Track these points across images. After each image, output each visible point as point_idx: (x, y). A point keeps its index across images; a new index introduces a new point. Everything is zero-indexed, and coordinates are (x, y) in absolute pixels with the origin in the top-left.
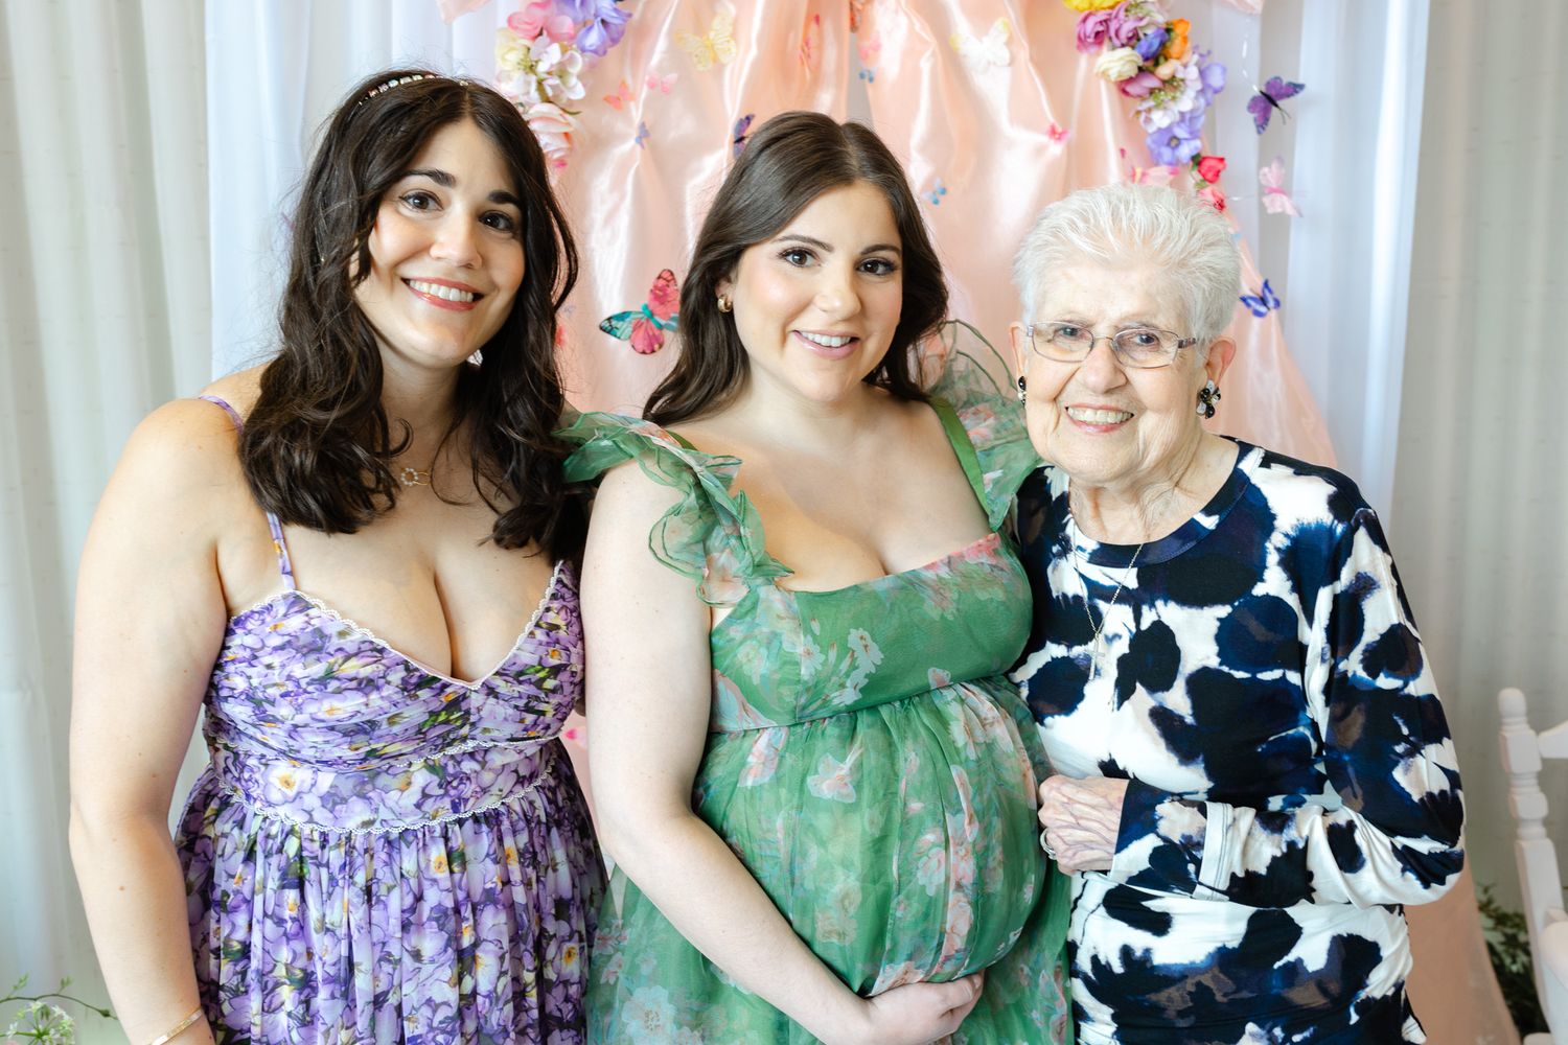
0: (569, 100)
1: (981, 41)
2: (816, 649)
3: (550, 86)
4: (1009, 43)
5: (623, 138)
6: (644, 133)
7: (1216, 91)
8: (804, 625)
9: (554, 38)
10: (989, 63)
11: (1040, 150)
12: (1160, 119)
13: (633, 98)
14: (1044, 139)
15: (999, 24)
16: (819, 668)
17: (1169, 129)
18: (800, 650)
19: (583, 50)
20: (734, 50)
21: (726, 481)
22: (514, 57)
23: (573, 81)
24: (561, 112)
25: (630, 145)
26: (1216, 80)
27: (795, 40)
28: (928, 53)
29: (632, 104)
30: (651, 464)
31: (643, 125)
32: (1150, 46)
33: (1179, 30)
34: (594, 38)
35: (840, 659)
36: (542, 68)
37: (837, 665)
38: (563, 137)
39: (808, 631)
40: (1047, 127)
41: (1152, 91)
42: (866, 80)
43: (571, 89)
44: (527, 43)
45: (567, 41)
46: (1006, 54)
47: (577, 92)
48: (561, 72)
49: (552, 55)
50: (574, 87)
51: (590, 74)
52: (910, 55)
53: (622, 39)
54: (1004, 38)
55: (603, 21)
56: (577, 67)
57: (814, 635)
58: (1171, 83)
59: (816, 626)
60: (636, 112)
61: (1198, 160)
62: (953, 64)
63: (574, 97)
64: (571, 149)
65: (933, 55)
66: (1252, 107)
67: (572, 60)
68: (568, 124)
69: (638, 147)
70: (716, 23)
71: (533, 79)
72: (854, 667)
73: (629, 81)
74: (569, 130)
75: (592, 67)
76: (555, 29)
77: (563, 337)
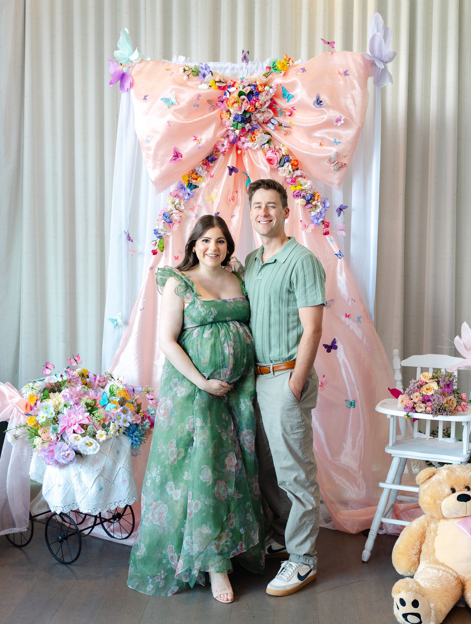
0: (181, 209)
3: (177, 207)
5: (192, 217)
6: (197, 216)
7: (327, 207)
8: (202, 306)
9: (179, 197)
12: (313, 214)
13: (195, 208)
17: (315, 216)
18: (202, 310)
19: (184, 199)
20: (216, 199)
21: (189, 280)
22: (170, 201)
23: (182, 205)
24: (179, 212)
26: (328, 205)
27: (230, 197)
29: (195, 210)
30: (176, 277)
31: (196, 214)
32: (308, 198)
33: (317, 194)
34: (186, 197)
35: (209, 312)
36: (176, 203)
37: (208, 314)
38: (180, 217)
41: (311, 207)
44: (173, 198)
45: (181, 198)
47: (183, 208)
48: (179, 204)
49: (177, 201)
51: (186, 205)
53: (193, 197)
55: (188, 194)
56: (182, 203)
57: (205, 308)
58: (316, 205)
59: (205, 306)
60: (196, 212)
61: (323, 222)
64: (182, 219)
66: (337, 211)
67: (181, 201)
70: (212, 194)
71: (174, 205)
72: (212, 314)
73: (195, 205)
74: (181, 215)
75: (186, 203)
76: (179, 195)
77: (179, 258)
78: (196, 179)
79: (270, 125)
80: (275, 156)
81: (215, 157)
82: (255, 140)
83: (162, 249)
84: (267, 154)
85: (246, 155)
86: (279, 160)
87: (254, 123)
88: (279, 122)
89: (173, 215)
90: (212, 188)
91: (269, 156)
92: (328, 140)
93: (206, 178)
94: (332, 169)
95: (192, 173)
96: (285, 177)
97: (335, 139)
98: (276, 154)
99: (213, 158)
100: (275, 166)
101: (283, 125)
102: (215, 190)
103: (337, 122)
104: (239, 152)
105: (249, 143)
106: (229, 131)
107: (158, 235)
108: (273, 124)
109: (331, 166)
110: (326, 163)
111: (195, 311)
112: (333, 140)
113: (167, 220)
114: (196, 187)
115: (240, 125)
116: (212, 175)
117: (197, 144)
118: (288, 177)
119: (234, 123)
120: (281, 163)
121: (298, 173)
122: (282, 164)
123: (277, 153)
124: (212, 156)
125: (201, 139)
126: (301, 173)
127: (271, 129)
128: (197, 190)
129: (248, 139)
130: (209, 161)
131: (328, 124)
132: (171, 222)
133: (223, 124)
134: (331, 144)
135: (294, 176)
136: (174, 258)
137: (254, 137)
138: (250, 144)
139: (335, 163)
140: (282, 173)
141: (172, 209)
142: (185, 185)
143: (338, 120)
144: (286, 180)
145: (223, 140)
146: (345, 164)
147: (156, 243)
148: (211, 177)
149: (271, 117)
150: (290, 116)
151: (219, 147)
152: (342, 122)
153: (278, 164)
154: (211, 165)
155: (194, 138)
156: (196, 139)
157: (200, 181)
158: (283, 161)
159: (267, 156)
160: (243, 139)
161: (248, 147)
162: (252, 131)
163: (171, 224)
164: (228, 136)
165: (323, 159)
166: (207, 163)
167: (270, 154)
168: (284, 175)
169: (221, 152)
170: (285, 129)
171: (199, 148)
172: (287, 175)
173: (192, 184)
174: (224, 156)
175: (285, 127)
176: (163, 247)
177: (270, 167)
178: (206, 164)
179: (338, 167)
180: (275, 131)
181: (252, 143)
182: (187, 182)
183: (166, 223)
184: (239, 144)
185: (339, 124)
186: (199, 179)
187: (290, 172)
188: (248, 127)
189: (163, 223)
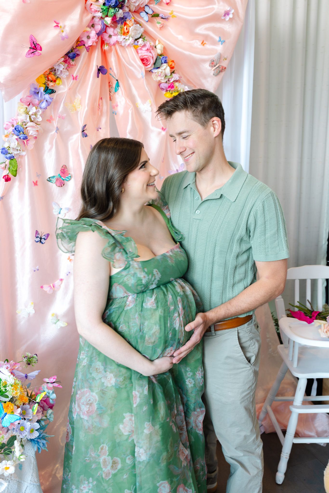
0: (37, 121)
1: (144, 104)
2: (146, 275)
3: (33, 118)
4: (151, 106)
5: (51, 131)
6: (58, 129)
8: (142, 270)
9: (34, 105)
10: (146, 110)
11: (159, 133)
14: (161, 130)
15: (148, 101)
16: (147, 280)
18: (142, 277)
19: (41, 108)
20: (81, 107)
22: (23, 110)
23: (39, 116)
24: (36, 125)
25: (54, 132)
27: (96, 105)
28: (131, 108)
29: (54, 121)
31: (57, 127)
34: (44, 105)
35: (152, 277)
36: (31, 113)
37: (151, 279)
38: (36, 131)
39: (144, 271)
40: (161, 127)
42: (114, 114)
43: (38, 118)
44: (27, 107)
45: (38, 106)
46: (150, 109)
47: (40, 119)
48: (35, 114)
49: (33, 110)
50: (39, 118)
52: (126, 108)
53: (51, 105)
54: (150, 105)
55: (46, 100)
57: (146, 272)
59: (146, 270)
60: (55, 124)
62: (137, 110)
63: (39, 120)
64: (39, 134)
65: (132, 109)
67: (38, 111)
68: (38, 128)
69: (56, 133)
70: (76, 100)
71: (28, 116)
72: (155, 279)
73: (53, 115)
74: (38, 129)
75: (43, 112)
76: (33, 103)
77: (37, 183)
78: (55, 81)
79: (143, 14)
80: (150, 55)
81: (78, 53)
82: (128, 32)
83: (15, 173)
84: (140, 51)
85: (113, 51)
86: (155, 59)
87: (127, 10)
88: (153, 12)
89: (27, 129)
90: (75, 93)
91: (143, 54)
92: (212, 38)
93: (65, 80)
94: (212, 73)
95: (50, 74)
96: (159, 81)
97: (220, 38)
98: (150, 52)
99: (74, 54)
100: (150, 66)
101: (160, 16)
102: (79, 97)
103: (225, 15)
104: (106, 47)
105: (119, 36)
106: (95, 19)
107: (8, 156)
108: (147, 13)
109: (211, 70)
110: (207, 66)
111: (132, 278)
112: (217, 39)
113: (21, 135)
114: (53, 91)
115: (112, 10)
116: (75, 75)
117: (60, 33)
118: (163, 81)
119: (105, 8)
120: (156, 63)
121: (176, 77)
122: (158, 65)
123: (152, 51)
124: (73, 51)
125: (65, 26)
126: (179, 77)
127: (144, 20)
128: (54, 95)
129: (118, 30)
130: (69, 57)
131: (215, 18)
132: (26, 138)
133: (88, 8)
134: (214, 43)
135: (172, 81)
136: (33, 184)
137: (127, 29)
138: (120, 38)
139: (217, 66)
140: (157, 76)
141: (25, 121)
142: (42, 89)
143: (227, 13)
144: (159, 85)
145: (88, 29)
146: (225, 68)
147: (6, 165)
148: (74, 79)
149: (146, 4)
150: (167, 4)
151: (85, 39)
152: (231, 16)
153: (153, 65)
154: (72, 63)
155: (55, 24)
156: (57, 26)
157: (59, 83)
158: (159, 62)
159: (140, 55)
160: (110, 31)
161: (117, 42)
162: (123, 20)
163: (25, 141)
164: (93, 26)
165: (204, 61)
166: (67, 60)
167: (144, 53)
168: (159, 78)
169: (87, 45)
170: (161, 21)
171: (63, 39)
172: (163, 78)
173: (48, 87)
174: (88, 51)
175: (162, 18)
176: (16, 171)
177: (145, 68)
178: (65, 61)
179: (218, 71)
180: (148, 23)
181: (123, 37)
182: (44, 86)
183: (19, 140)
184: (106, 36)
185: (227, 18)
186: (58, 82)
187: (166, 76)
188: (120, 13)
189: (17, 139)
